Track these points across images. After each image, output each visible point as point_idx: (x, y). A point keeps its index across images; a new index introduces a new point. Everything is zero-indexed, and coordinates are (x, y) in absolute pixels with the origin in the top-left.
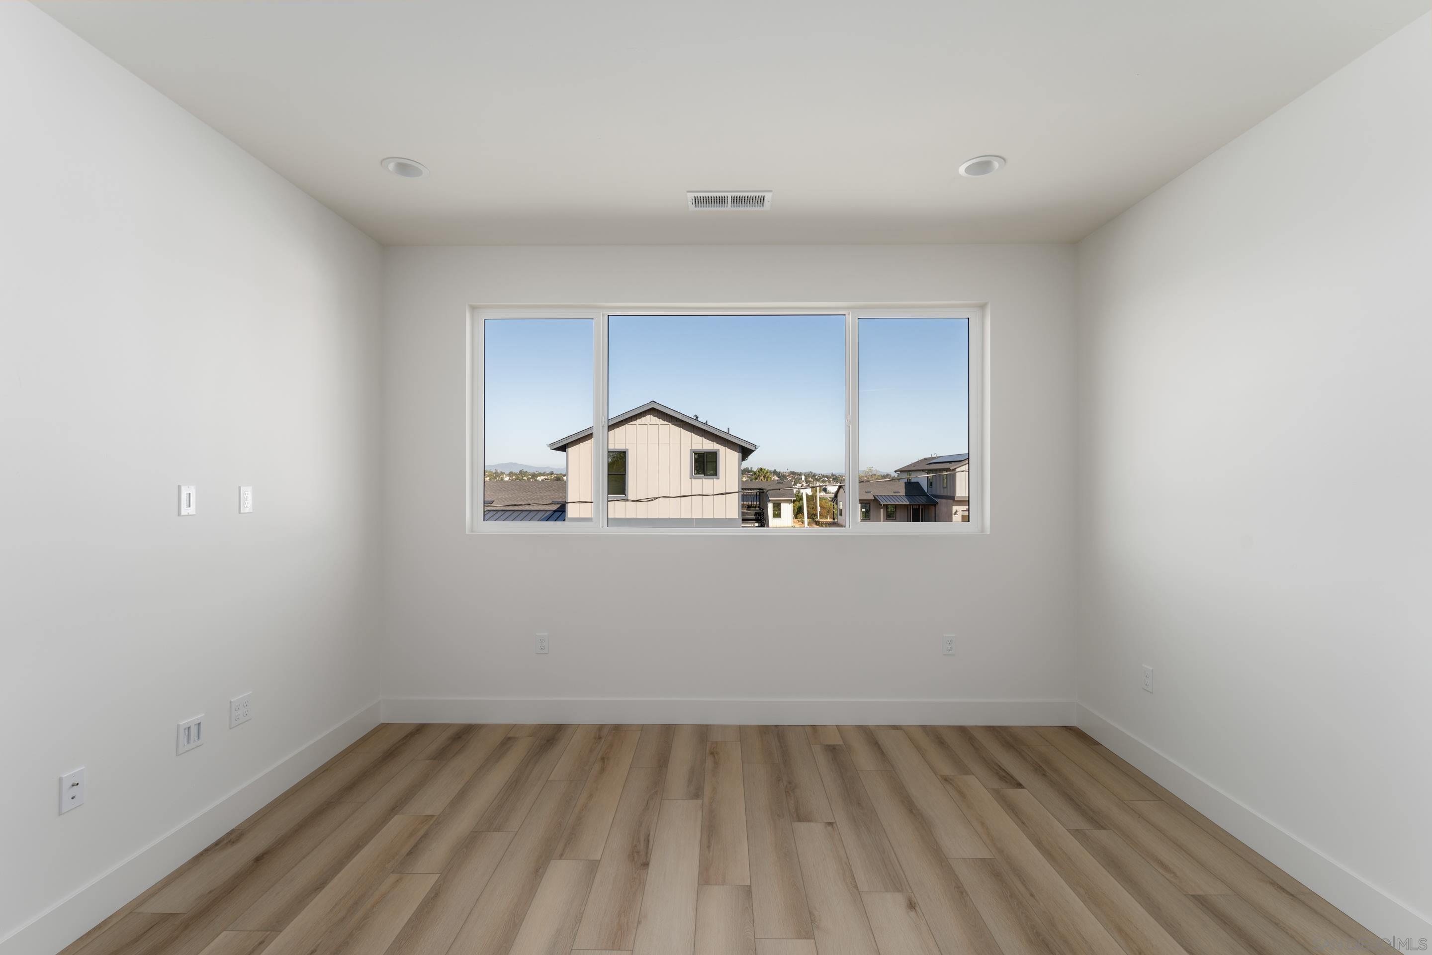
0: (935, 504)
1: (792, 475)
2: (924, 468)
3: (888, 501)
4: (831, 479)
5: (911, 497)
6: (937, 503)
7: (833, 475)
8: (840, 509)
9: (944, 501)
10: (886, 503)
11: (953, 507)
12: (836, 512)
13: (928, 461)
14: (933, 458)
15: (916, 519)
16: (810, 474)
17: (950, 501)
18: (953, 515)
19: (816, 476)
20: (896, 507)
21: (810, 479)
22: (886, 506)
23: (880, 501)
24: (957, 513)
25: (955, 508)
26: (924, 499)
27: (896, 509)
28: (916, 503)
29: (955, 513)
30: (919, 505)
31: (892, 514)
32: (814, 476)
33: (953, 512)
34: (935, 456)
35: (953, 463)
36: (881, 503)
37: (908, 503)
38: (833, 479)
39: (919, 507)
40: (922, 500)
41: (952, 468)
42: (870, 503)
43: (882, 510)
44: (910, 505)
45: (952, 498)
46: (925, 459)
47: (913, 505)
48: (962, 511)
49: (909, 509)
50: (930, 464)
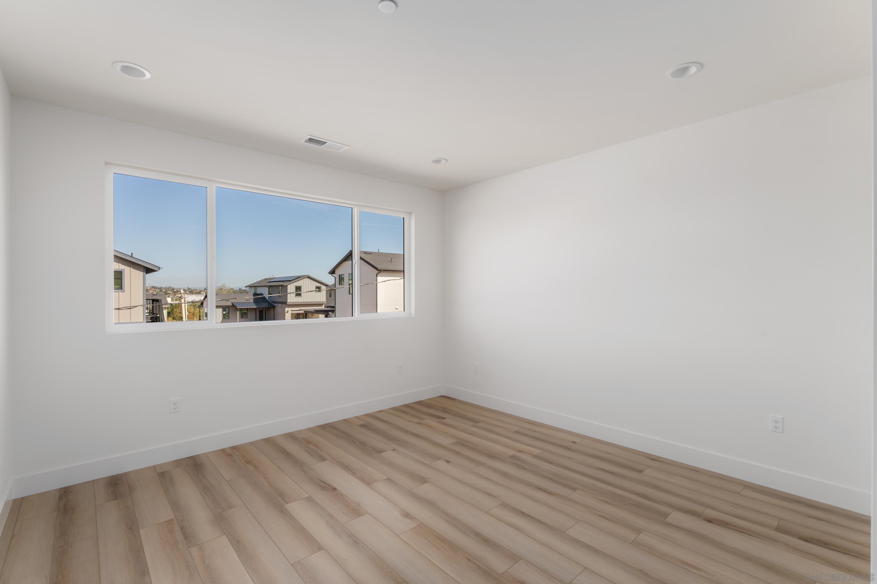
0: (274, 307)
1: (153, 289)
2: (266, 285)
3: (242, 306)
4: (188, 292)
5: (257, 303)
6: (275, 306)
7: (189, 289)
8: (205, 313)
9: (280, 305)
10: (241, 307)
11: (286, 309)
12: (201, 314)
13: (269, 280)
14: (271, 278)
15: (261, 319)
16: (170, 288)
17: (284, 305)
18: (286, 314)
19: (174, 290)
20: (247, 309)
21: (170, 292)
22: (241, 310)
23: (237, 306)
24: (288, 312)
25: (287, 309)
26: (267, 304)
27: (247, 311)
28: (262, 307)
29: (287, 312)
30: (263, 308)
31: (245, 314)
32: (173, 289)
33: (286, 311)
34: (272, 277)
35: (285, 282)
36: (238, 308)
37: (256, 307)
38: (189, 292)
39: (263, 309)
40: (265, 305)
41: (285, 285)
42: (229, 308)
43: (238, 312)
44: (256, 308)
45: (285, 303)
46: (266, 279)
47: (259, 308)
48: (291, 311)
49: (257, 310)
50: (270, 282)
